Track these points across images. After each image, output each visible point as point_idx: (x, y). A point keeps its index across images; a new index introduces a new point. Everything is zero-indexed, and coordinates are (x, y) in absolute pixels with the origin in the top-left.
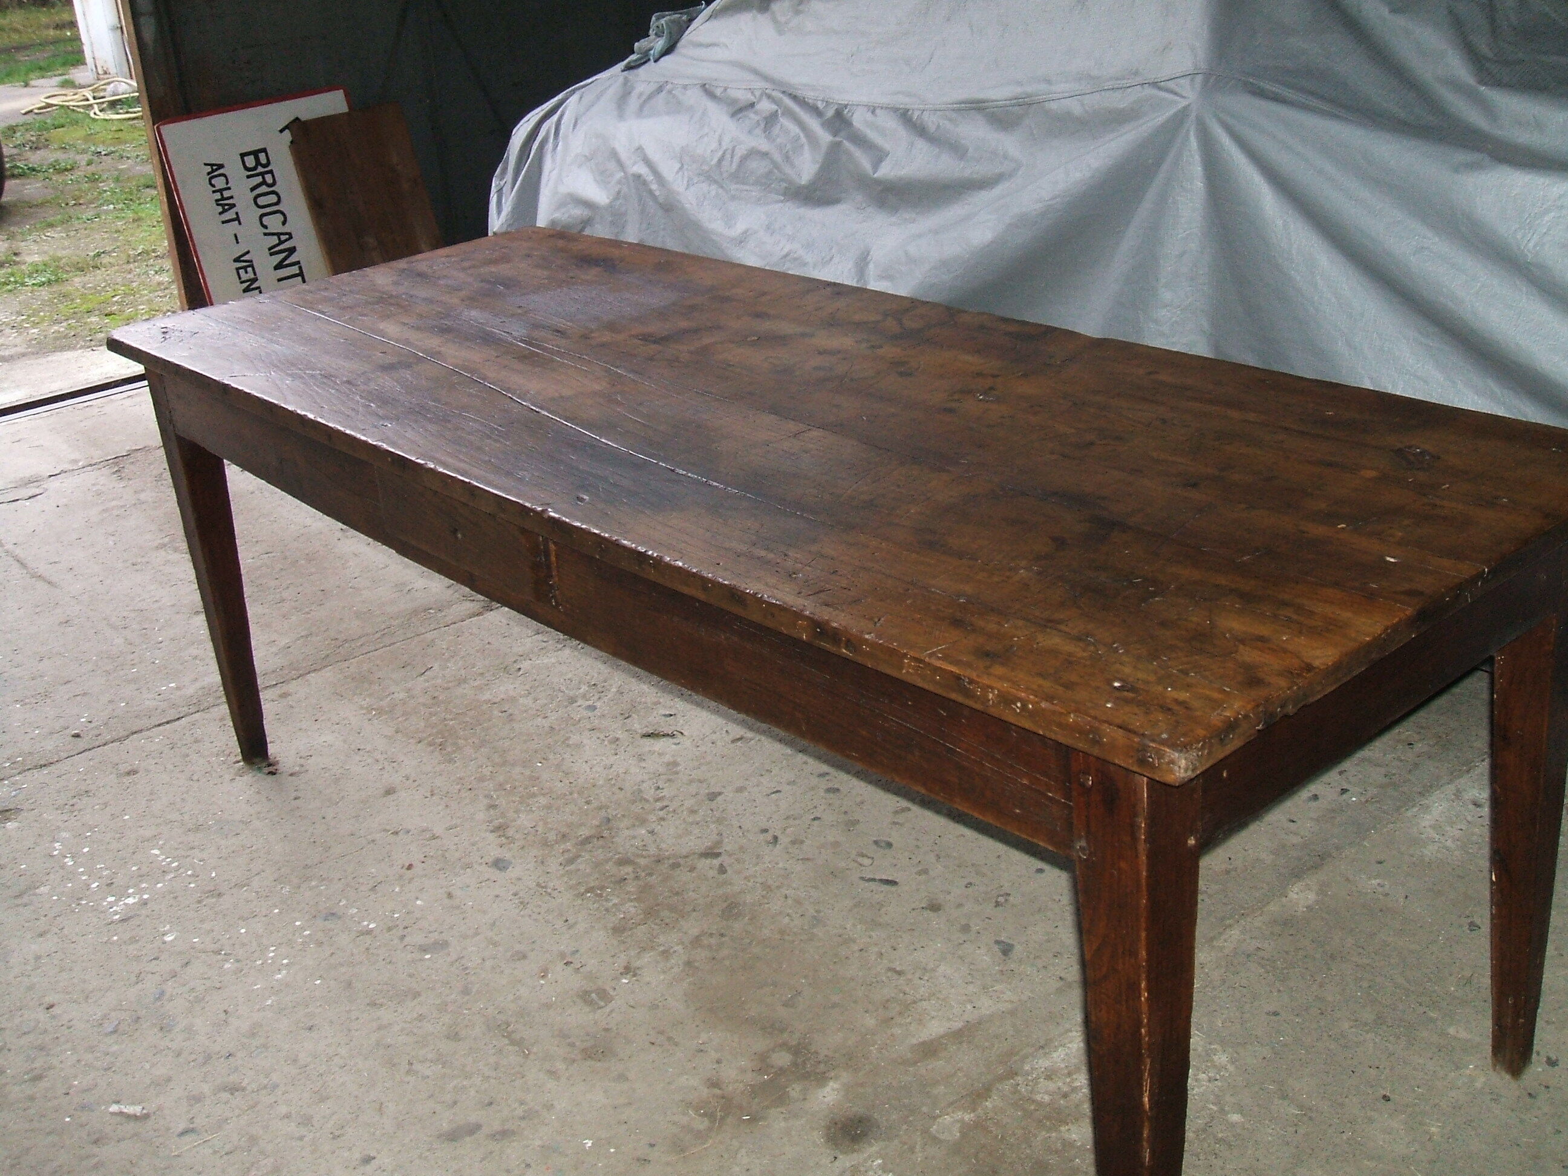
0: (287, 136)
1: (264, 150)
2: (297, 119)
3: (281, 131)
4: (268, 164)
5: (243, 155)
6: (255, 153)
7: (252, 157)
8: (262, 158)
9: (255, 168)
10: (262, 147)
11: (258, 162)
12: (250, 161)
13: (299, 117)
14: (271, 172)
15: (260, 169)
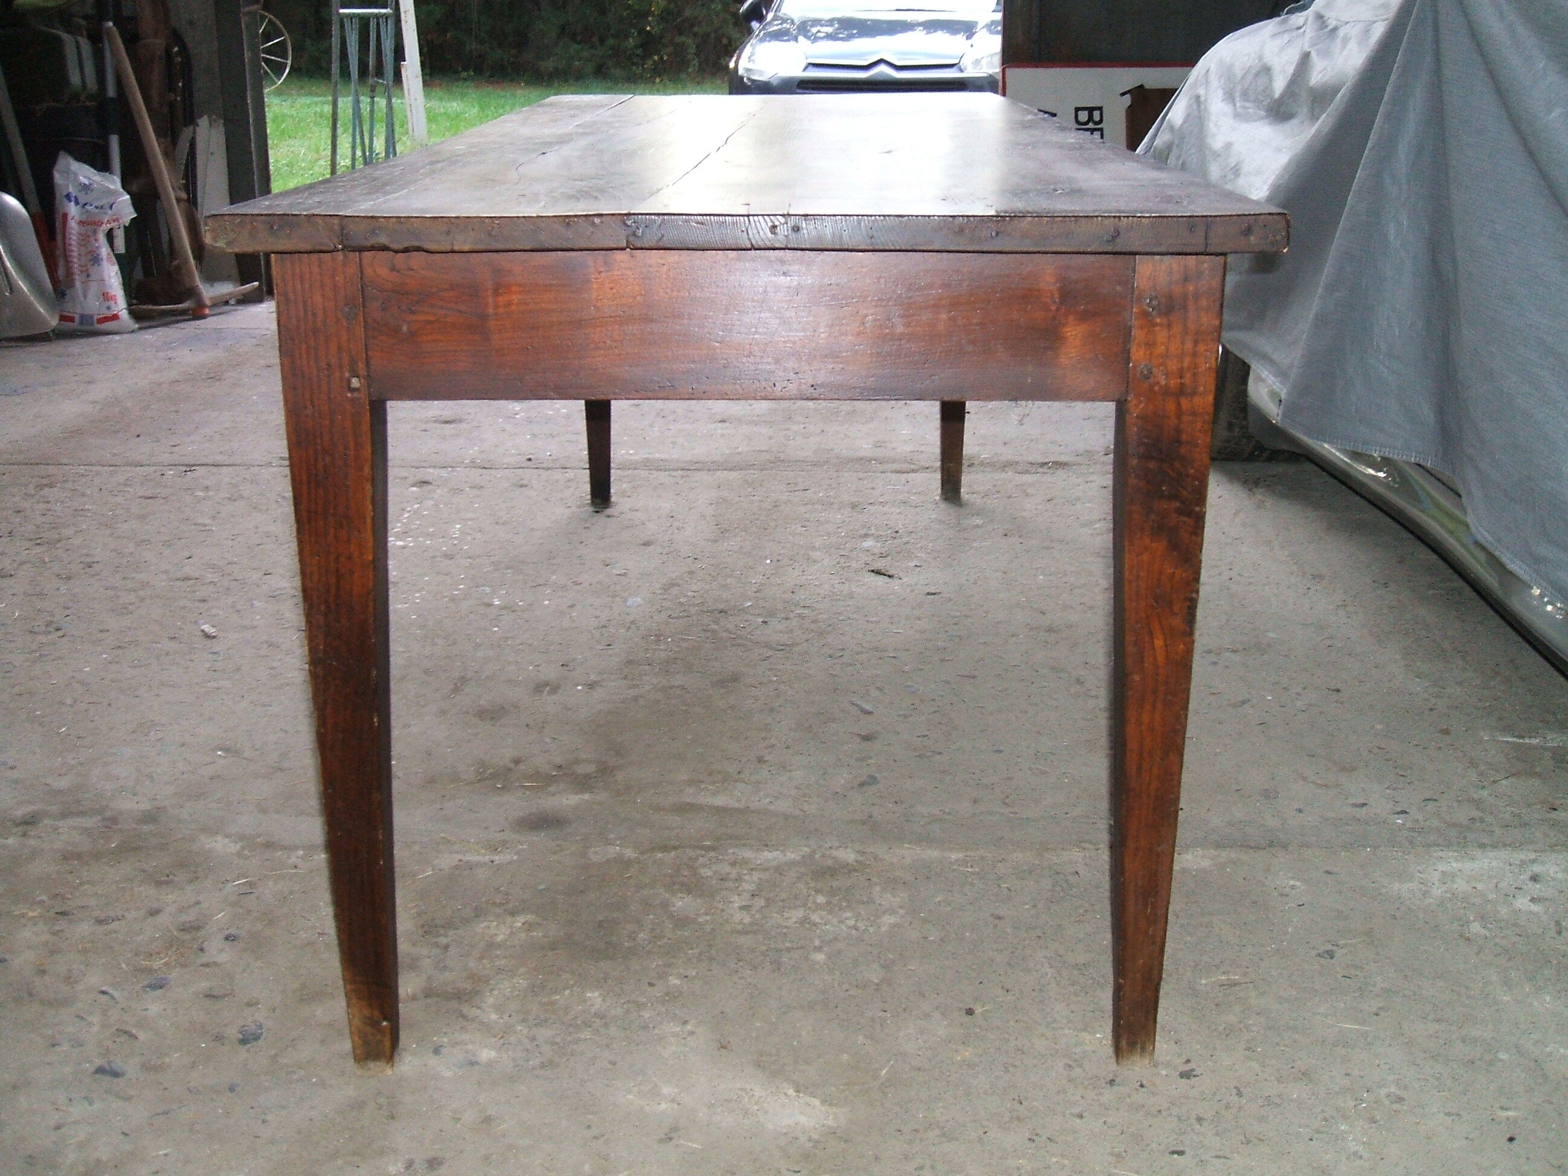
0: (1127, 100)
1: (1100, 109)
2: (1141, 86)
3: (1123, 94)
4: (1101, 121)
5: (1077, 109)
6: (1091, 110)
7: (1086, 112)
8: (1096, 115)
9: (1087, 123)
10: (1098, 105)
11: (1091, 118)
12: (1083, 116)
13: (1145, 85)
14: (1101, 130)
15: (1091, 125)
